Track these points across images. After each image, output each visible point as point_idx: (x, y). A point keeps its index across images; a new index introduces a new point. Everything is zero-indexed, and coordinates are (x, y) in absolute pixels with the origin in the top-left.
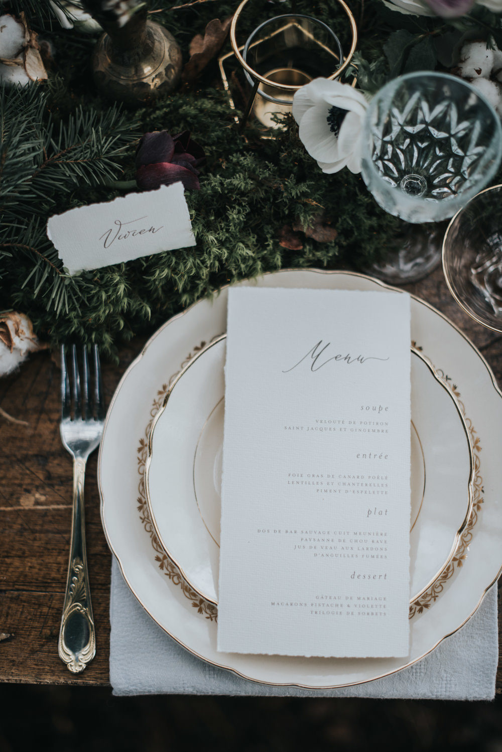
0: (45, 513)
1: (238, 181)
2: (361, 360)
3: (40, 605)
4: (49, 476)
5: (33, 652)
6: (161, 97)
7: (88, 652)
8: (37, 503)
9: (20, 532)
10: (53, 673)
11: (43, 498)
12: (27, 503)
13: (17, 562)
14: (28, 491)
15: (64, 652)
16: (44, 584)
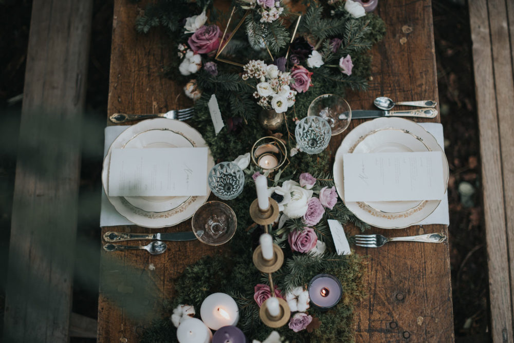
0: (151, 108)
1: (232, 144)
2: (188, 182)
3: (128, 108)
4: (162, 108)
5: (116, 108)
6: (260, 124)
7: (114, 120)
8: (154, 106)
9: (147, 102)
10: (110, 113)
11: (156, 107)
12: (154, 103)
13: (139, 102)
14: (158, 103)
15: (116, 115)
16: (133, 109)
